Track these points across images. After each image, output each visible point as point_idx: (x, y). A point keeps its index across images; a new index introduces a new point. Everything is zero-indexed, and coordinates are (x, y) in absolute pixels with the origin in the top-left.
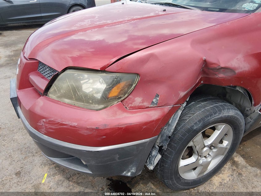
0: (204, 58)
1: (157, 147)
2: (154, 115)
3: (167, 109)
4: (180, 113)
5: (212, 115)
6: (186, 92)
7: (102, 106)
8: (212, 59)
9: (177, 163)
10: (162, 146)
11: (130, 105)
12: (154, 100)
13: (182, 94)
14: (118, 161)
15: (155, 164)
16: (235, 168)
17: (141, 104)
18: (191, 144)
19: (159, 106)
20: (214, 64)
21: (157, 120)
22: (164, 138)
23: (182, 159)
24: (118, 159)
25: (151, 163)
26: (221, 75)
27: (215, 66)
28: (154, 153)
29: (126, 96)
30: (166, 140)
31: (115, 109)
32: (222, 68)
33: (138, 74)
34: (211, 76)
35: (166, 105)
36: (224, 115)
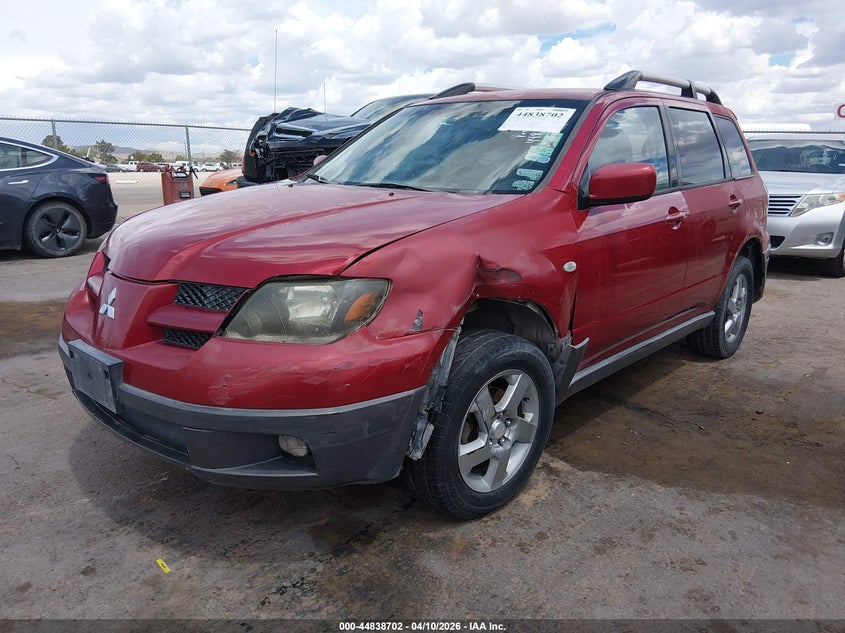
0: (477, 253)
1: (424, 412)
2: (420, 345)
3: (437, 335)
4: (453, 344)
5: (499, 349)
6: (459, 307)
7: (334, 338)
8: (487, 256)
9: (456, 451)
10: (432, 410)
11: (380, 332)
12: (416, 321)
13: (456, 309)
14: (367, 436)
15: (425, 445)
16: (553, 477)
17: (396, 329)
18: (473, 407)
19: (424, 331)
20: (491, 263)
21: (424, 355)
22: (435, 392)
23: (462, 443)
24: (368, 432)
25: (416, 448)
26: (503, 281)
27: (492, 266)
28: (420, 426)
29: (374, 315)
30: (439, 394)
31: (360, 337)
32: (503, 269)
33: (388, 279)
34: (491, 283)
35: (434, 328)
36: (518, 350)
